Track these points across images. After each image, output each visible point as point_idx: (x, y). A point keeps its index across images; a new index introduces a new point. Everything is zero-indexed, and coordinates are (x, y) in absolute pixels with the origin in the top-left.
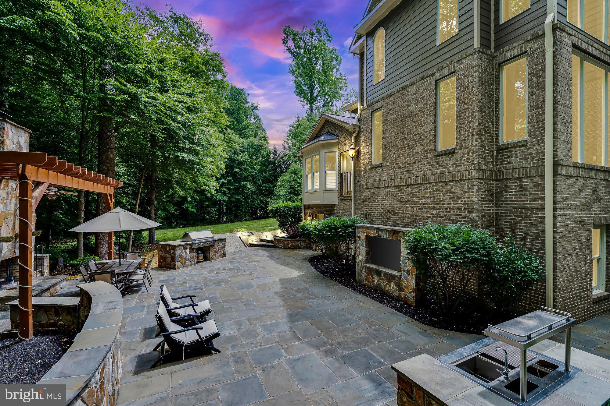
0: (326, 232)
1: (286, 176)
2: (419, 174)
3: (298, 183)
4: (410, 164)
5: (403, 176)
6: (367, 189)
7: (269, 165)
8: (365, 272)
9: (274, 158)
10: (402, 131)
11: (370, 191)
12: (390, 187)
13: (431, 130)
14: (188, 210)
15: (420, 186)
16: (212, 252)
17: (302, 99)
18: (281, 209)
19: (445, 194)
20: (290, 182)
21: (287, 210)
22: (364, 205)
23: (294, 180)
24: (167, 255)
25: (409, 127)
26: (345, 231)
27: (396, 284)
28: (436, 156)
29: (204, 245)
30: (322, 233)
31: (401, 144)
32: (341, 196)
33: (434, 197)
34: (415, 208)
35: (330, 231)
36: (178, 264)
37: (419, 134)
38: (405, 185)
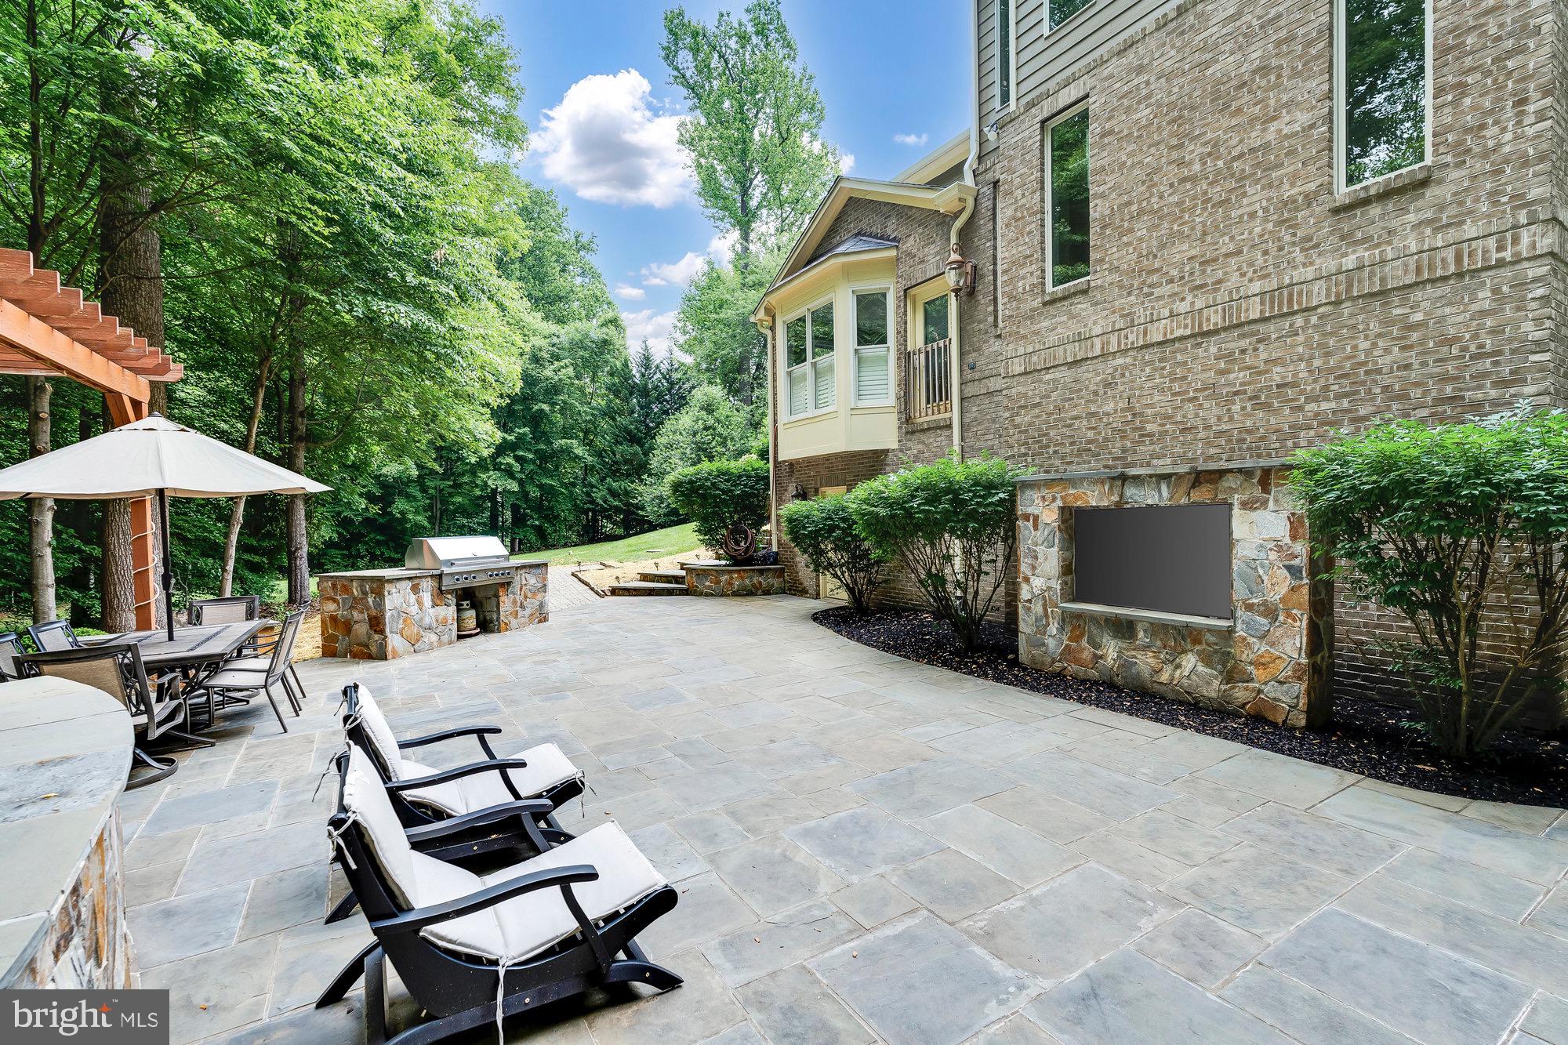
0: (919, 505)
1: (685, 420)
2: (1256, 287)
3: (720, 435)
4: (1215, 260)
5: (1182, 307)
6: (1026, 373)
7: (631, 394)
8: (1061, 629)
9: (643, 375)
10: (1175, 155)
11: (1040, 381)
12: (1124, 352)
13: (1312, 126)
14: (404, 519)
15: (1261, 327)
16: (506, 603)
17: (721, 213)
18: (707, 479)
19: (1379, 336)
20: (695, 434)
21: (726, 481)
22: (1015, 427)
23: (706, 428)
24: (355, 614)
25: (1209, 136)
26: (984, 497)
27: (1206, 659)
28: (1336, 211)
29: (482, 580)
30: (903, 508)
31: (1175, 199)
32: (908, 420)
33: (1327, 354)
34: (1236, 408)
35: (933, 500)
36: (394, 641)
37: (1252, 150)
38: (1193, 336)
